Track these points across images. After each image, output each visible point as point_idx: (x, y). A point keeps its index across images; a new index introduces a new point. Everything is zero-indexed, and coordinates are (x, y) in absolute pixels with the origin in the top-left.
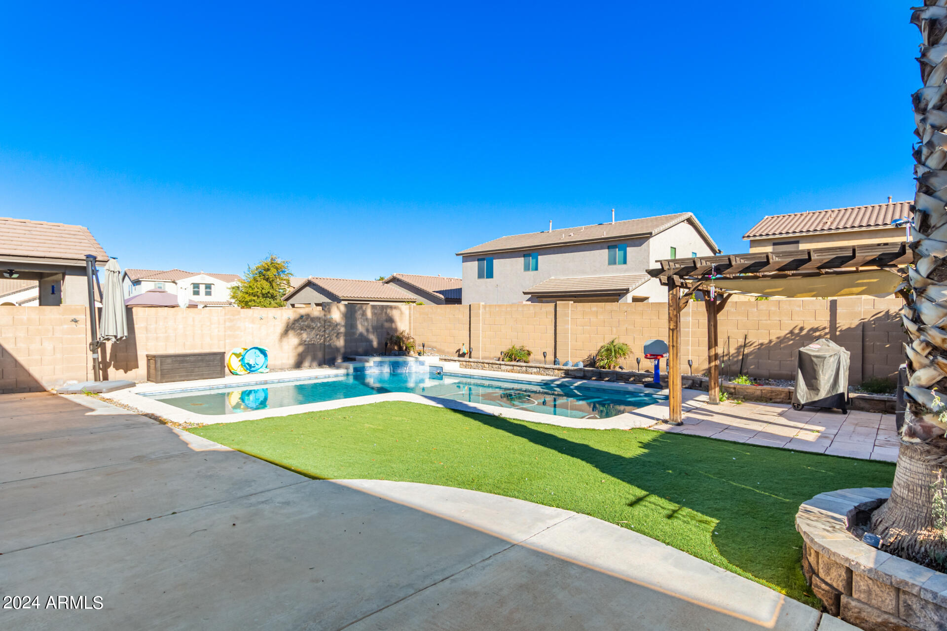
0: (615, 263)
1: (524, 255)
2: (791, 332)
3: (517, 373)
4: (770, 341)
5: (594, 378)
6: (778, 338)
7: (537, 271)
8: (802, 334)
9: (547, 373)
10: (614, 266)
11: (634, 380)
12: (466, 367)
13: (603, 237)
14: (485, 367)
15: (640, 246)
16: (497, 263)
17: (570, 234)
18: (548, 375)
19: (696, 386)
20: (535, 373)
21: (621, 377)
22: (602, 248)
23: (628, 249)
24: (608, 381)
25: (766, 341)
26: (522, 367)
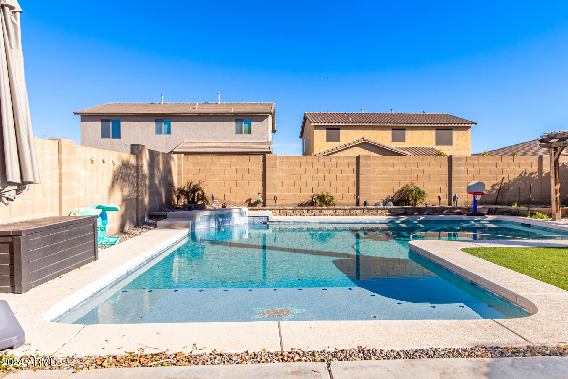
0: (241, 133)
1: (156, 120)
2: (520, 175)
3: (341, 215)
4: (510, 181)
5: (416, 213)
6: (514, 179)
7: (169, 135)
8: (526, 176)
9: (372, 213)
10: (241, 135)
11: (447, 212)
12: (280, 215)
13: (231, 112)
14: (303, 213)
15: (262, 122)
16: (124, 125)
17: (195, 107)
18: (373, 214)
19: (491, 212)
20: (360, 214)
21: (437, 211)
22: (230, 121)
23: (252, 123)
24: (427, 214)
25: (508, 181)
26: (345, 209)
